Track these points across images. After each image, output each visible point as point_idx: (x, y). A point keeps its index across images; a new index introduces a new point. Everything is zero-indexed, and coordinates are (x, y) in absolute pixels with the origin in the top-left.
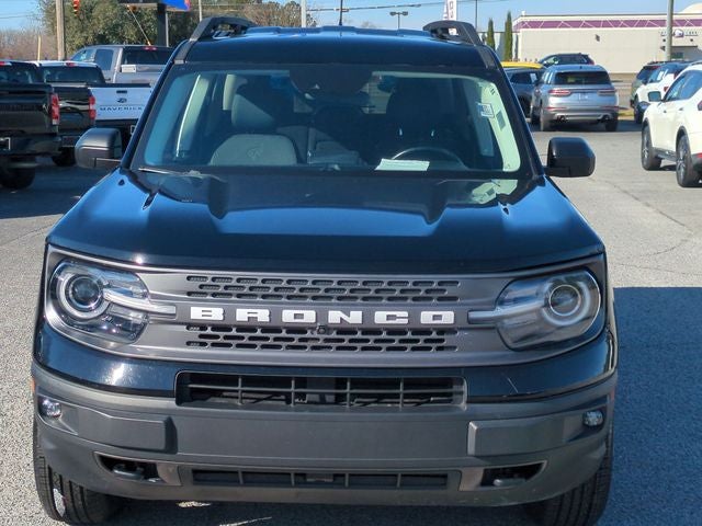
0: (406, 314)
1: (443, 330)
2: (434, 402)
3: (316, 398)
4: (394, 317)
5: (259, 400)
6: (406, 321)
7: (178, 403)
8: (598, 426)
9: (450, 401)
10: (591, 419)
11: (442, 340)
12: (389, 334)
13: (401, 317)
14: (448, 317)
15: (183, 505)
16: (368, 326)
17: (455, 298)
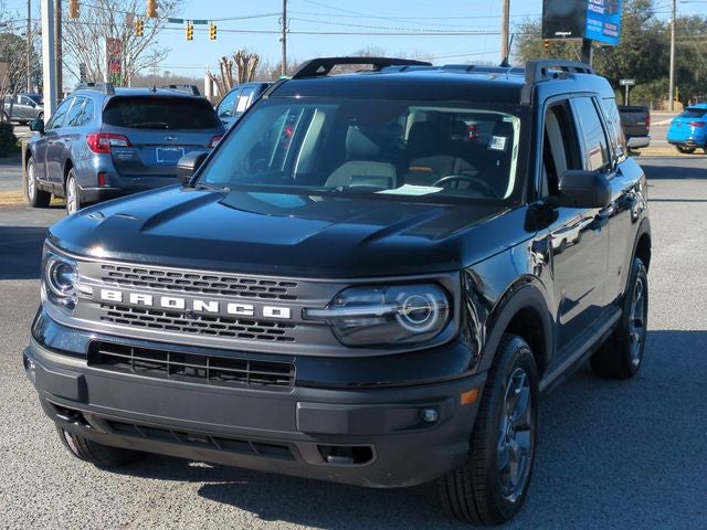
0: (251, 307)
1: (282, 323)
2: (280, 384)
3: (191, 371)
4: (242, 309)
5: (150, 368)
6: (251, 313)
7: (88, 364)
8: (433, 422)
9: (287, 384)
10: (428, 415)
11: (283, 332)
12: (240, 322)
13: (248, 310)
14: (285, 313)
15: (192, 465)
16: (222, 314)
17: (294, 298)
